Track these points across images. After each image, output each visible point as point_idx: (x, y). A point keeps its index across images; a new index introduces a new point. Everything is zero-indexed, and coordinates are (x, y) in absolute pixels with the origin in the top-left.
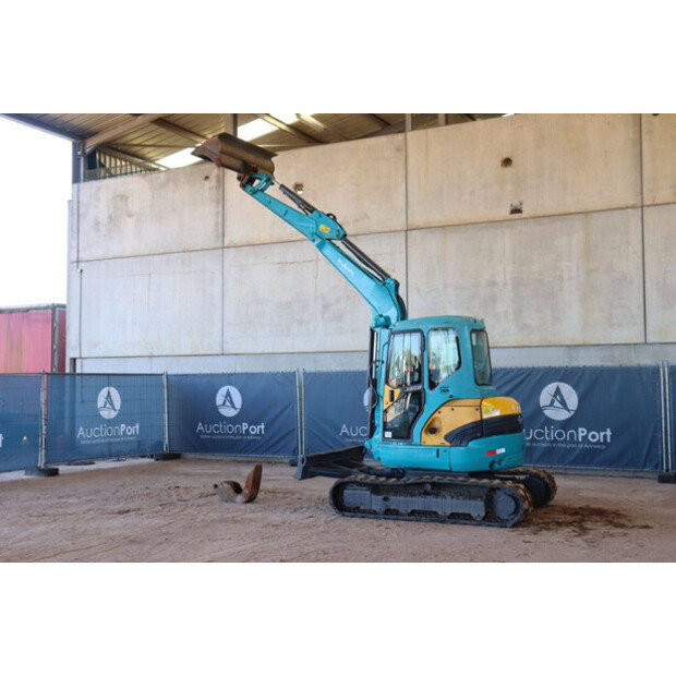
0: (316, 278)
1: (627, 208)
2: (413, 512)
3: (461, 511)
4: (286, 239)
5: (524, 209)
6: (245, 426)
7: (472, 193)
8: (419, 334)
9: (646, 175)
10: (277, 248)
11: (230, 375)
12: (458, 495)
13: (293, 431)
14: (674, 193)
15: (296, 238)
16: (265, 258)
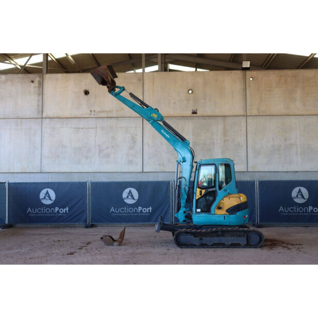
0: (95, 136)
2: (214, 244)
3: (235, 242)
4: (79, 116)
5: (198, 112)
6: (57, 209)
7: (174, 103)
8: (214, 166)
10: (74, 121)
11: (48, 183)
13: (84, 211)
14: (259, 112)
15: (85, 116)
16: (67, 125)
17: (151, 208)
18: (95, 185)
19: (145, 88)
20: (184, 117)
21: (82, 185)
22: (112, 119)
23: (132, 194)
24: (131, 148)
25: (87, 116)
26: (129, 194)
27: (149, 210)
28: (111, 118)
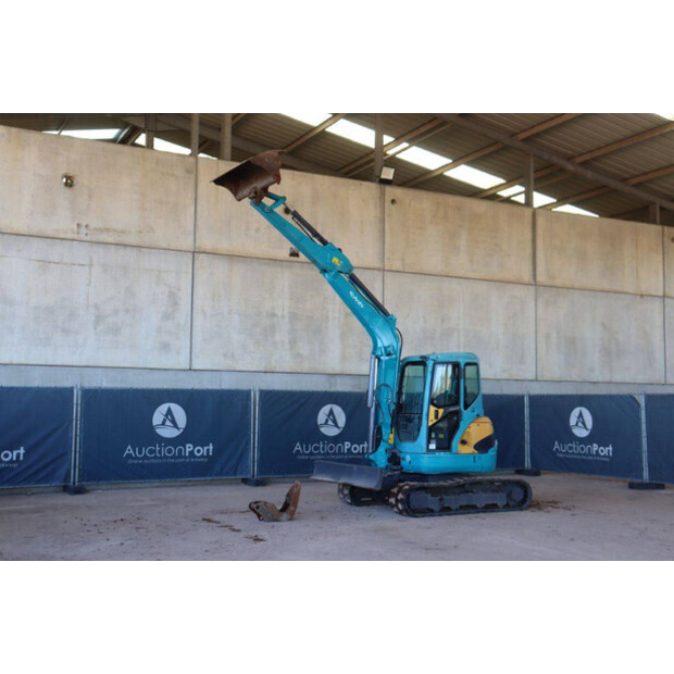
0: (88, 285)
1: (374, 269)
2: (461, 507)
3: (491, 502)
7: (258, 230)
9: (387, 247)
12: (485, 491)
13: (66, 454)
14: (403, 266)
15: (63, 236)
16: (19, 251)
17: (211, 447)
18: (92, 396)
19: (200, 191)
20: (276, 260)
21: (64, 395)
22: (129, 249)
23: (172, 417)
24: (167, 317)
25: (69, 236)
26: (166, 416)
27: (208, 450)
28: (125, 246)
